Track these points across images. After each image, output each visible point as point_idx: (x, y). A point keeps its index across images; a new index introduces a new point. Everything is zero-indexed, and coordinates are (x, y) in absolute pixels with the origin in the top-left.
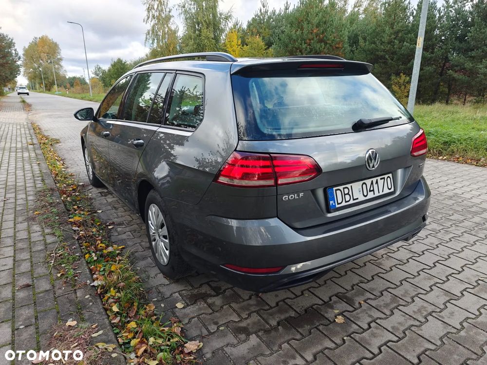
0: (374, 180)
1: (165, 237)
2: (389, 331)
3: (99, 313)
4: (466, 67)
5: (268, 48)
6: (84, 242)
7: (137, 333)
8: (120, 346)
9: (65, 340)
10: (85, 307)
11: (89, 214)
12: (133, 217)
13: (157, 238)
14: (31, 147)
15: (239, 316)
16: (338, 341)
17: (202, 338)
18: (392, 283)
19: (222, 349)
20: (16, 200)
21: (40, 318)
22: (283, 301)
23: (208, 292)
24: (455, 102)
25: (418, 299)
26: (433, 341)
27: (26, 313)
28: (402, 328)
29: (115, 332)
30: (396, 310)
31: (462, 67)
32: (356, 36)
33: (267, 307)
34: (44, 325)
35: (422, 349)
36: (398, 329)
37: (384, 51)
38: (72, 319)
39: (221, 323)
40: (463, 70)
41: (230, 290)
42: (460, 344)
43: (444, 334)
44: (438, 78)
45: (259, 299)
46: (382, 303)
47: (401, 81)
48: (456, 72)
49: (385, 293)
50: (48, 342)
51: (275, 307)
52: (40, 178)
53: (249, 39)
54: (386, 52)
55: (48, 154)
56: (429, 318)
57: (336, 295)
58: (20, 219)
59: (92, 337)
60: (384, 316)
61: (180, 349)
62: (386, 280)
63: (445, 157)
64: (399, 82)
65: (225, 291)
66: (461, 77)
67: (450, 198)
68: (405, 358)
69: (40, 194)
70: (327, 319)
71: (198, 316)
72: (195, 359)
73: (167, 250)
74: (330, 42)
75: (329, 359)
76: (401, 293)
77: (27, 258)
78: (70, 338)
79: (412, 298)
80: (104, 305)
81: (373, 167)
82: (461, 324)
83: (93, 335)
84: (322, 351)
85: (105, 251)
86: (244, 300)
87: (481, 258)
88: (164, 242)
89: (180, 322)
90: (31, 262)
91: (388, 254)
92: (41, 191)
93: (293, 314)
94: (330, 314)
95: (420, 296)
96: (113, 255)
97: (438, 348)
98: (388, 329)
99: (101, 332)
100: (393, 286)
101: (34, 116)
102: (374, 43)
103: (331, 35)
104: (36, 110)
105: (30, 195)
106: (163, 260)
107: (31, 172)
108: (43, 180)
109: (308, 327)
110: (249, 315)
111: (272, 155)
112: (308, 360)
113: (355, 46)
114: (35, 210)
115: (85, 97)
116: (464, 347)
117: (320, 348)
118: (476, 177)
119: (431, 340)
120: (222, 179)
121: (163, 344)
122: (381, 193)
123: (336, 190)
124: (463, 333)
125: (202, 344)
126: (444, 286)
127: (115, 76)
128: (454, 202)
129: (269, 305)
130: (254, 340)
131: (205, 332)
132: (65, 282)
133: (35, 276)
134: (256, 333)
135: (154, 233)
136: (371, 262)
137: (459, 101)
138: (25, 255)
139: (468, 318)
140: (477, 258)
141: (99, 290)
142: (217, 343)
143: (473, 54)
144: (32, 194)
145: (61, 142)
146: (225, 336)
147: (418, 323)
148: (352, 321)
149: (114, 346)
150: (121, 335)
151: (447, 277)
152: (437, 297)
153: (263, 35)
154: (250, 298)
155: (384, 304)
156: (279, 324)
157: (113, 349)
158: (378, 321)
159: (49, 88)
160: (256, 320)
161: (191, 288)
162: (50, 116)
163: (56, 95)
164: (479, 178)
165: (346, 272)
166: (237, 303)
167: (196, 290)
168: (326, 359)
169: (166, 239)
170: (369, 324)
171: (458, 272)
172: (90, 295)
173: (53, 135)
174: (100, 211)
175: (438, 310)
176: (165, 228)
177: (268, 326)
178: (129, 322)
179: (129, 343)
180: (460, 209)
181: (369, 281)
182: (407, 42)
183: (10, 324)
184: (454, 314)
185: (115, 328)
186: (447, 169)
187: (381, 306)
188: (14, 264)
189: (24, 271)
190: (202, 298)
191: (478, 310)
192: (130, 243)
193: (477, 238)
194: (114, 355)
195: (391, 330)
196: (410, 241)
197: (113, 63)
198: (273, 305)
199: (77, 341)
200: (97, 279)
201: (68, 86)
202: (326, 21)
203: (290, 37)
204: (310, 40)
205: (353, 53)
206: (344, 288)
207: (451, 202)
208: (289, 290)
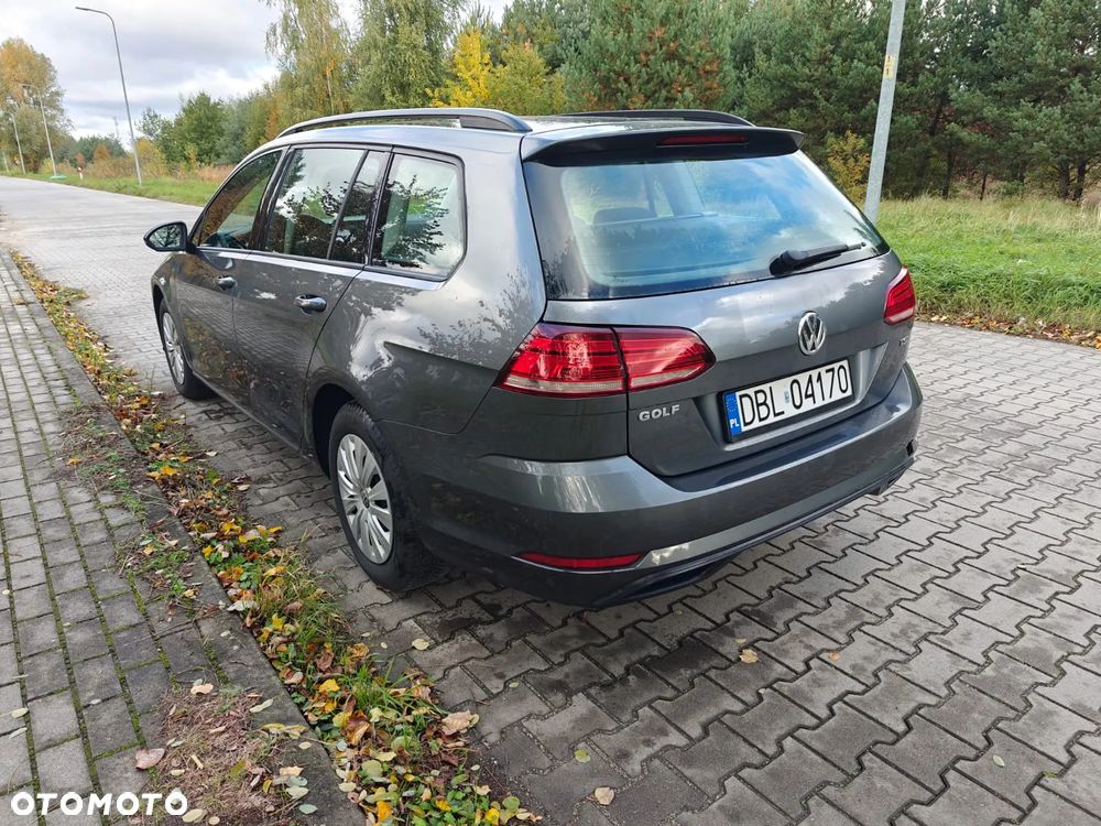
0: (814, 373)
1: (381, 503)
2: (846, 674)
3: (257, 666)
4: (985, 115)
5: (552, 72)
6: (194, 521)
7: (342, 701)
8: (313, 727)
9: (197, 723)
10: (223, 654)
11: (189, 460)
12: (291, 465)
13: (361, 506)
14: (21, 310)
15: (546, 659)
16: (749, 698)
17: (476, 705)
18: (847, 581)
19: (519, 723)
20: (16, 433)
21: (132, 681)
22: (633, 625)
23: (476, 616)
24: (963, 191)
25: (901, 610)
26: (932, 689)
27: (98, 673)
28: (871, 668)
29: (296, 701)
30: (857, 632)
31: (978, 115)
32: (750, 44)
33: (603, 640)
34: (143, 694)
35: (913, 705)
36: (863, 669)
37: (809, 79)
38: (201, 680)
39: (510, 674)
40: (979, 122)
41: (520, 609)
42: (984, 693)
43: (953, 674)
44: (926, 141)
45: (584, 624)
46: (830, 621)
47: (848, 148)
48: (964, 126)
49: (834, 601)
50: (160, 728)
51: (616, 639)
52: (60, 383)
53: (509, 52)
54: (813, 81)
55: (66, 326)
56: (924, 645)
57: (738, 610)
58: (37, 476)
59: (251, 714)
60: (835, 646)
61: (435, 729)
62: (836, 575)
63: (944, 318)
64: (844, 151)
65: (510, 611)
66: (974, 137)
67: (958, 404)
68: (881, 724)
69: (72, 419)
70: (722, 656)
71: (461, 663)
72: (466, 745)
73: (386, 530)
74: (692, 60)
75: (734, 732)
76: (867, 599)
77: (72, 559)
78: (207, 716)
79: (889, 608)
80: (264, 648)
81: (813, 348)
82: (985, 654)
83: (254, 710)
84: (717, 718)
85: (243, 540)
86: (553, 629)
87: (1021, 525)
88: (378, 514)
89: (425, 676)
90: (85, 568)
91: (838, 524)
92: (71, 413)
93: (655, 651)
94: (729, 647)
95: (903, 603)
96: (262, 547)
97: (942, 701)
98: (846, 671)
99: (268, 703)
100: (850, 587)
101: (12, 234)
102: (789, 61)
103: (693, 43)
104: (13, 220)
105: (49, 422)
106: (377, 552)
107: (35, 368)
108: (68, 387)
109: (686, 673)
110: (567, 657)
111: (616, 329)
112: (694, 737)
113: (745, 69)
114: (66, 454)
115: (126, 186)
116: (993, 697)
117: (713, 712)
118: (1010, 358)
119: (928, 688)
120: (514, 381)
121: (398, 720)
122: (828, 400)
123: (741, 397)
124: (989, 671)
125: (477, 717)
126: (952, 583)
127: (193, 135)
128: (966, 412)
129: (604, 636)
130: (581, 704)
131: (480, 694)
132: (171, 607)
133: (100, 597)
134: (583, 690)
135: (352, 496)
136: (804, 540)
137: (970, 189)
138: (66, 554)
139: (998, 643)
140: (1013, 526)
141: (248, 619)
142: (506, 714)
143: (1002, 86)
144: (50, 419)
145: (88, 297)
146: (522, 699)
147: (901, 657)
148: (772, 658)
149: (303, 728)
150: (310, 707)
151: (954, 565)
152: (936, 605)
153: (541, 39)
154: (565, 623)
155: (835, 622)
156: (627, 669)
157: (301, 734)
158: (824, 656)
159: (33, 165)
160: (581, 666)
161: (439, 609)
162: (51, 235)
163: (54, 181)
164: (1013, 361)
165: (755, 563)
166: (538, 634)
167: (450, 613)
168: (728, 732)
169: (385, 507)
170: (807, 663)
171: (975, 555)
172: (231, 629)
173: (68, 279)
174: (212, 454)
175: (941, 630)
176: (382, 483)
177: (607, 677)
178: (321, 681)
179: (329, 721)
180: (977, 427)
181: (801, 579)
182: (860, 60)
183: (68, 695)
184: (971, 636)
185: (295, 695)
186: (949, 343)
187: (827, 627)
188: (47, 574)
189: (73, 587)
190: (466, 628)
191: (1017, 626)
192: (292, 520)
193: (1012, 486)
194: (304, 746)
195: (850, 672)
196: (880, 497)
197: (185, 105)
198: (613, 634)
199: (220, 722)
200: (239, 597)
201: (80, 158)
202: (681, 10)
203: (602, 49)
204: (647, 54)
205: (743, 84)
206: (753, 595)
207: (959, 413)
208: (643, 604)
